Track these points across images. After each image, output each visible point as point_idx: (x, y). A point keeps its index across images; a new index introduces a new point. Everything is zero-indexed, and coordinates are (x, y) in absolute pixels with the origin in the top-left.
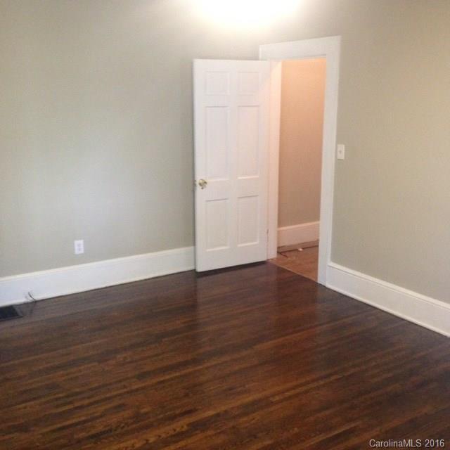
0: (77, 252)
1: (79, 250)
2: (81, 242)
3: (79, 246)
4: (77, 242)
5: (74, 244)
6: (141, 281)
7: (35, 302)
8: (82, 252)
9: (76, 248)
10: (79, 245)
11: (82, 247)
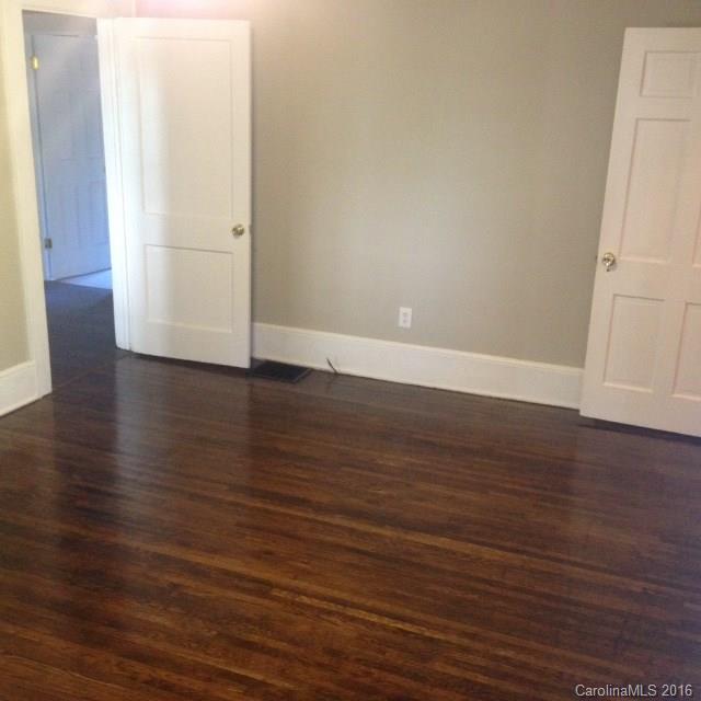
0: (401, 324)
1: (405, 321)
2: (409, 311)
3: (405, 316)
4: (403, 310)
5: (398, 312)
6: (491, 398)
7: (336, 374)
8: (408, 325)
9: (401, 318)
10: (405, 314)
11: (409, 318)
